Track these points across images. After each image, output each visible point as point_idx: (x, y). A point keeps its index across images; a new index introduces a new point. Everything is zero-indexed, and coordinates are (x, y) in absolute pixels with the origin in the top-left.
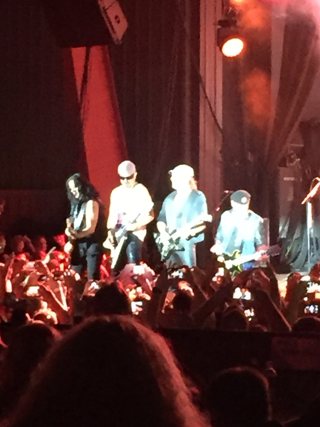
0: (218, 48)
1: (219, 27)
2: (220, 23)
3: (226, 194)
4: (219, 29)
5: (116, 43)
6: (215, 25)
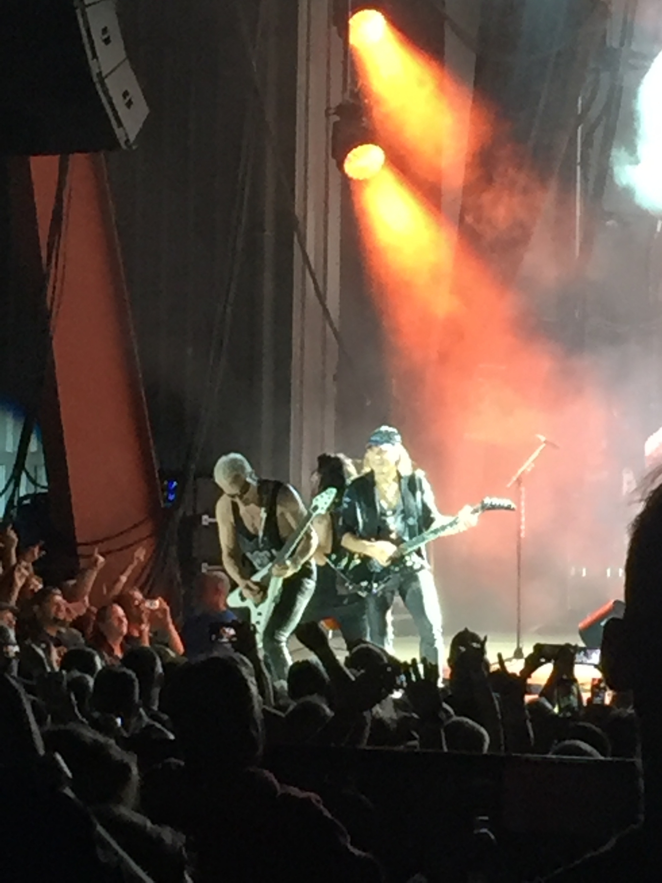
0: (333, 162)
1: (337, 118)
2: (340, 110)
4: (335, 124)
5: (124, 146)
6: (327, 115)
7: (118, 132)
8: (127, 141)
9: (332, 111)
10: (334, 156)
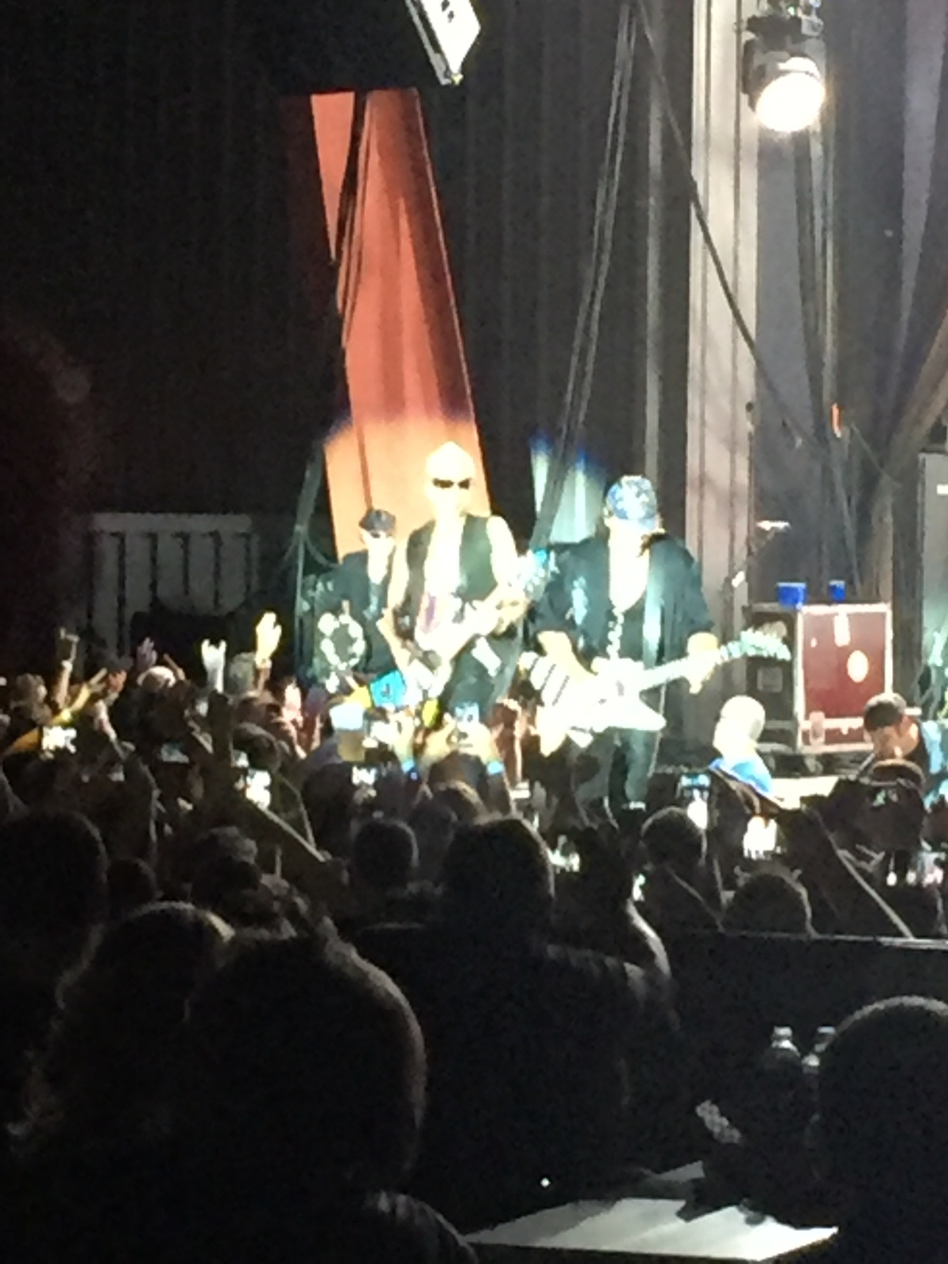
0: (744, 98)
1: (748, 36)
2: (754, 24)
3: (763, 533)
4: (749, 44)
5: (444, 82)
6: (739, 32)
7: (434, 59)
8: (448, 72)
9: (744, 25)
10: (745, 91)
